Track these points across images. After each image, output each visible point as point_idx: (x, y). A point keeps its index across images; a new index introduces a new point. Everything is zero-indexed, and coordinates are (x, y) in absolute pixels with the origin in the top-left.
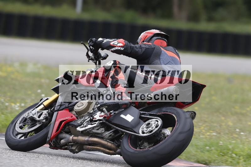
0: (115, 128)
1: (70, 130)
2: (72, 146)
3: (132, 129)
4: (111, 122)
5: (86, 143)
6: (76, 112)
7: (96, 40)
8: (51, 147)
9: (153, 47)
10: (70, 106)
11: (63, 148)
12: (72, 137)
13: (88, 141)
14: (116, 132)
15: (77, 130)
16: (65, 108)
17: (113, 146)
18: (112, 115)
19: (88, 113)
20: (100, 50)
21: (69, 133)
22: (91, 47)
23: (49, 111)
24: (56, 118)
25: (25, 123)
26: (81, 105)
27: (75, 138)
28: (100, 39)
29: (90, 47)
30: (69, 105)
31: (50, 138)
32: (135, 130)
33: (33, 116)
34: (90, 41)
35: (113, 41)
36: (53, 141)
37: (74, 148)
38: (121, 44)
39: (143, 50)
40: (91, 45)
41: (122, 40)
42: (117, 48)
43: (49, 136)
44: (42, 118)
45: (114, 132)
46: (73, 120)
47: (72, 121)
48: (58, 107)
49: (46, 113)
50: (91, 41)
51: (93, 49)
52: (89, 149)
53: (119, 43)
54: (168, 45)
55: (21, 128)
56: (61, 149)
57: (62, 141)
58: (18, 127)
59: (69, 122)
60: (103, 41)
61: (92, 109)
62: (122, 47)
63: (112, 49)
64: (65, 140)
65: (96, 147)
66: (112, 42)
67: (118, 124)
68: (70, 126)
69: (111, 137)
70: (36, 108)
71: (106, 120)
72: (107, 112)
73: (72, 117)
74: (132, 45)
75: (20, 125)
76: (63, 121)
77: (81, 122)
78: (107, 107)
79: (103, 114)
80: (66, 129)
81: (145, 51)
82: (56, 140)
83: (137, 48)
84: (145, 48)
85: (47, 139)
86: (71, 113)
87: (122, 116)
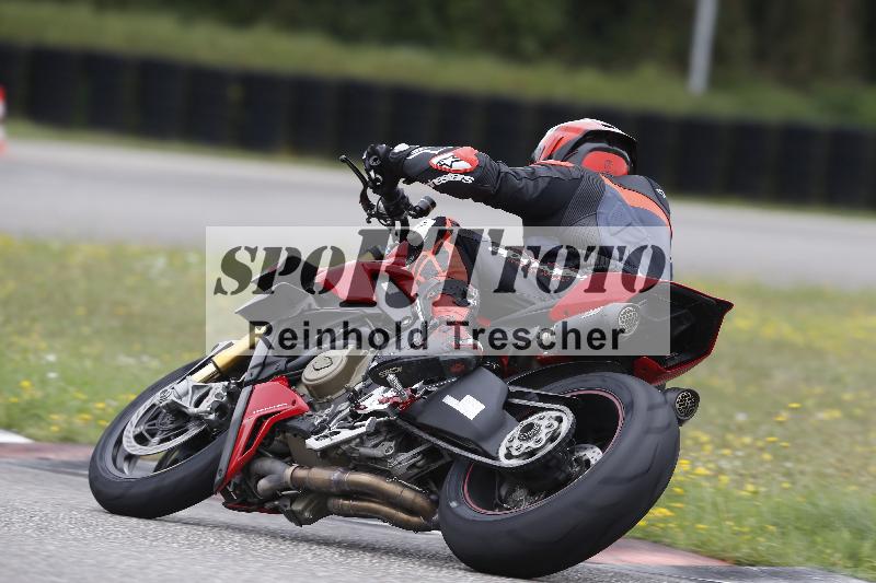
0: (428, 441)
1: (287, 445)
2: (293, 499)
3: (478, 446)
4: (415, 419)
5: (334, 490)
6: (307, 386)
7: (388, 151)
8: (230, 504)
9: (576, 174)
10: (293, 369)
11: (268, 506)
12: (293, 468)
13: (338, 483)
14: (432, 453)
15: (308, 447)
16: (277, 374)
17: (420, 501)
18: (419, 398)
19: (348, 390)
20: (401, 185)
21: (285, 456)
22: (372, 173)
23: (232, 386)
24: (246, 408)
25: (154, 425)
26: (326, 362)
27: (301, 473)
28: (401, 147)
29: (368, 172)
30: (290, 365)
31: (223, 473)
32: (487, 447)
33: (179, 401)
34: (369, 156)
35: (439, 154)
36: (235, 484)
37: (298, 507)
38: (464, 165)
39: (542, 184)
40: (372, 167)
41: (467, 150)
42: (450, 177)
43: (223, 464)
44: (205, 406)
45: (423, 453)
46: (297, 414)
47: (292, 418)
48: (256, 371)
49: (220, 390)
50: (373, 152)
51: (377, 180)
52: (345, 508)
53: (458, 160)
54: (633, 171)
55: (140, 439)
56: (261, 510)
57: (263, 484)
58: (131, 435)
59: (286, 420)
60: (409, 154)
61: (360, 377)
62: (465, 173)
63: (436, 181)
64: (270, 481)
65: (365, 504)
66: (435, 155)
67: (437, 429)
68: (287, 434)
69: (416, 471)
70: (191, 374)
71: (400, 415)
72: (399, 387)
73: (294, 403)
74: (505, 168)
75: (138, 430)
76: (266, 416)
77: (325, 420)
78: (399, 369)
79: (390, 394)
80: (275, 442)
81: (546, 188)
82: (243, 480)
83: (520, 179)
84: (548, 179)
85: (214, 477)
86: (294, 391)
87: (449, 400)
